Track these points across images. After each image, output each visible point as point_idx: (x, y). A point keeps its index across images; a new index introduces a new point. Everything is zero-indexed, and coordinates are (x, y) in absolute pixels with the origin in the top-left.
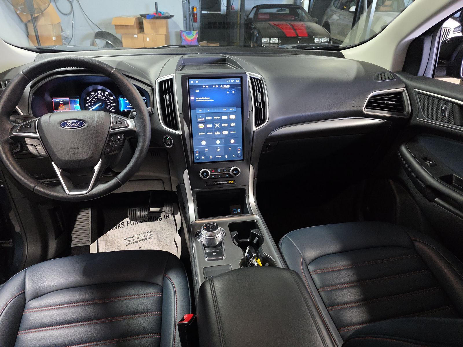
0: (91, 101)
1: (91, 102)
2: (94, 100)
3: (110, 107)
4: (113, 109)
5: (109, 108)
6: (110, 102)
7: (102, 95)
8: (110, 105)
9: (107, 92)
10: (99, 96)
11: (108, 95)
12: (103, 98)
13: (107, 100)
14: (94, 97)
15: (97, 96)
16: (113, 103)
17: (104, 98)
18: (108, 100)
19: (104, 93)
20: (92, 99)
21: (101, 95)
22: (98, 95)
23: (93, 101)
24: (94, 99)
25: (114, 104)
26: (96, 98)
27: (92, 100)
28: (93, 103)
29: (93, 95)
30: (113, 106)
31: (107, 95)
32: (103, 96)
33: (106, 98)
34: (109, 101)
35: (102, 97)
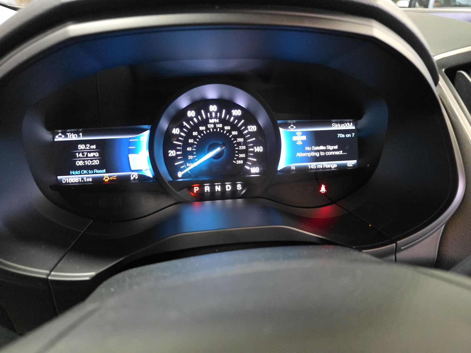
0: (186, 139)
1: (186, 144)
2: (195, 138)
3: (245, 160)
4: (254, 164)
5: (240, 162)
6: (245, 143)
7: (220, 118)
8: (246, 152)
9: (238, 107)
10: (210, 121)
11: (239, 118)
12: (223, 128)
13: (235, 137)
14: (195, 127)
15: (205, 122)
16: (256, 144)
17: (227, 128)
18: (241, 135)
19: (229, 113)
20: (190, 132)
21: (218, 121)
22: (207, 119)
23: (191, 141)
24: (195, 133)
25: (259, 149)
26: (202, 128)
27: (189, 135)
28: (191, 145)
29: (191, 119)
30: (257, 155)
31: (236, 117)
32: (224, 122)
33: (234, 127)
34: (241, 140)
35: (220, 126)
